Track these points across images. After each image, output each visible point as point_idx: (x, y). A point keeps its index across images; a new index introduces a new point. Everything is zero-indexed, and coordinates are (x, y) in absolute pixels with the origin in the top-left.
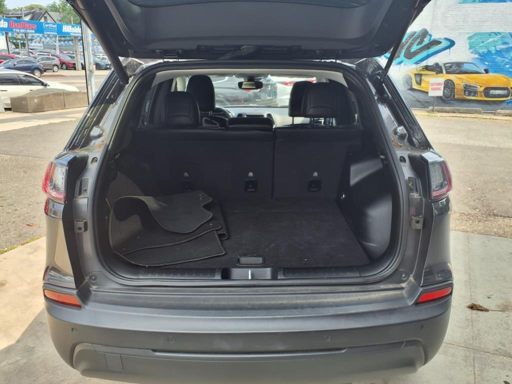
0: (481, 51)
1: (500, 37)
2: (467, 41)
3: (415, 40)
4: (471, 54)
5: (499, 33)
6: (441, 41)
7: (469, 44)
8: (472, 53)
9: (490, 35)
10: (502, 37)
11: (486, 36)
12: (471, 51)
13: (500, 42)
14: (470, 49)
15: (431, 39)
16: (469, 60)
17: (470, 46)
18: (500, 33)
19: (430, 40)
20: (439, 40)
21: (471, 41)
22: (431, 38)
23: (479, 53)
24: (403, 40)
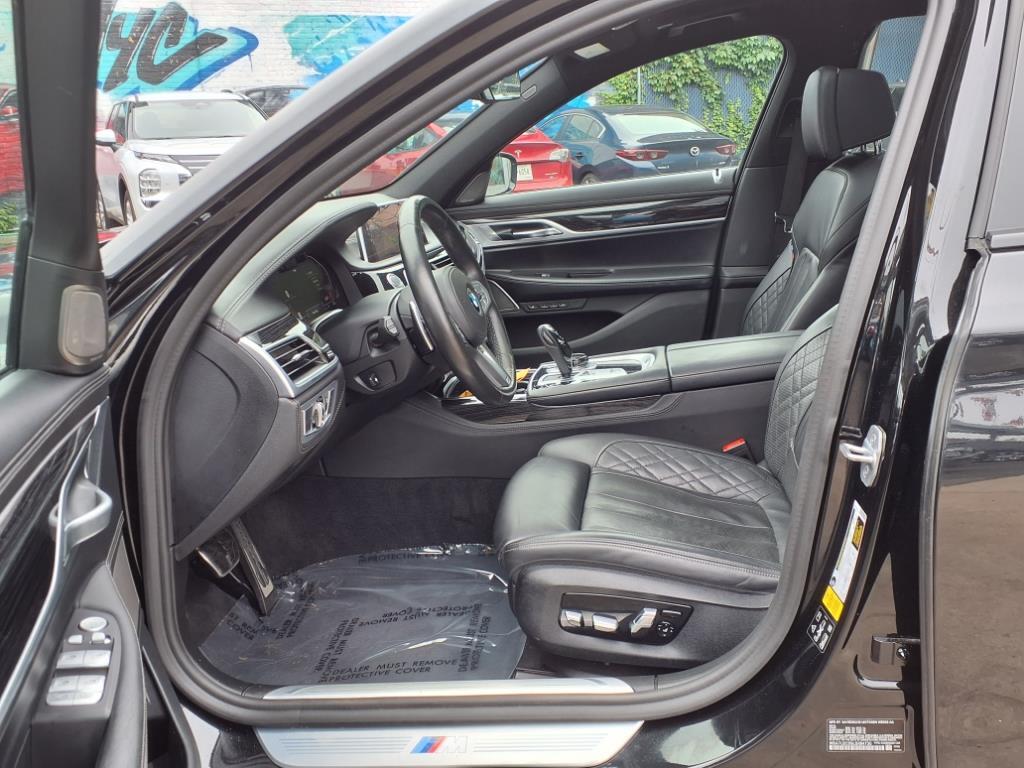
0: (319, 58)
1: (350, 27)
2: (282, 35)
3: (157, 32)
4: (298, 67)
5: (344, 16)
6: (223, 35)
7: (290, 43)
8: (299, 63)
9: (329, 22)
10: (355, 27)
11: (322, 24)
12: (298, 59)
13: (352, 38)
14: (293, 54)
15: (199, 30)
16: (298, 81)
17: (293, 49)
18: (348, 18)
19: (195, 33)
20: (217, 33)
21: (293, 35)
22: (196, 28)
23: (315, 62)
24: (125, 32)
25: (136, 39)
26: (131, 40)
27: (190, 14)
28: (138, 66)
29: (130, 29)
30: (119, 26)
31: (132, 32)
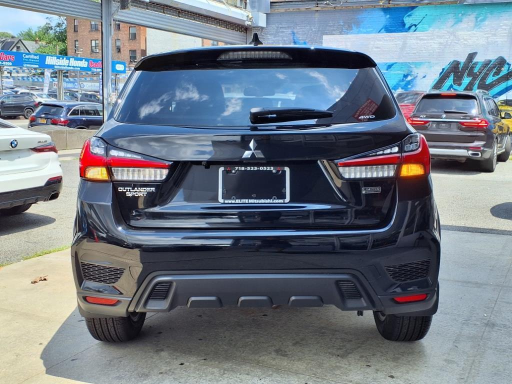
3: (490, 70)
15: (510, 69)
19: (508, 70)
24: (476, 70)
25: (480, 73)
26: (478, 73)
27: (507, 62)
28: (478, 85)
29: (478, 69)
30: (474, 68)
31: (479, 70)
